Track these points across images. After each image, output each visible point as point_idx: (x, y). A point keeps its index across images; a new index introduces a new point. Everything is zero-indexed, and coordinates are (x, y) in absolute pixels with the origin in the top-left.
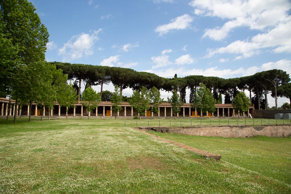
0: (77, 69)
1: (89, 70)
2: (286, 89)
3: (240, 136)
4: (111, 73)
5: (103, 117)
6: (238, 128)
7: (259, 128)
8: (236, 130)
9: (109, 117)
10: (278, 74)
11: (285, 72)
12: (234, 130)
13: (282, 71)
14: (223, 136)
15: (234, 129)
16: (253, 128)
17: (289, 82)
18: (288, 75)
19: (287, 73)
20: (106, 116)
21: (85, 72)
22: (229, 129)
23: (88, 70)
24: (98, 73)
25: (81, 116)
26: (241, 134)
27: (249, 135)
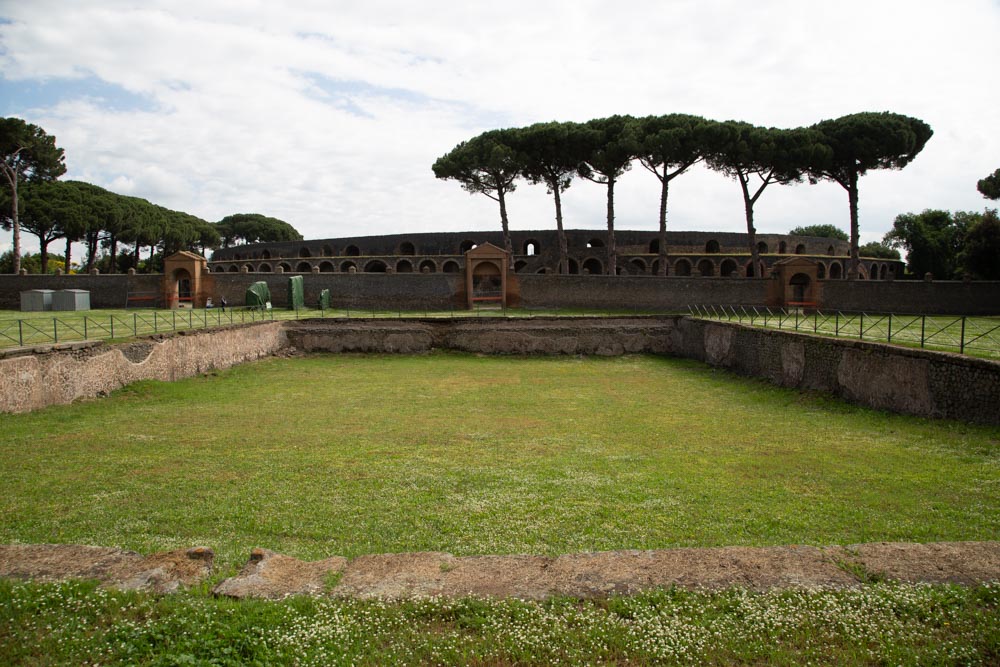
2: (32, 200)
3: (78, 394)
6: (70, 358)
7: (140, 350)
8: (65, 370)
10: (27, 139)
11: (53, 139)
12: (54, 369)
13: (42, 132)
14: (12, 408)
15: (56, 365)
16: (121, 353)
17: (59, 178)
18: (61, 151)
19: (58, 145)
22: (35, 368)
26: (83, 383)
27: (109, 383)
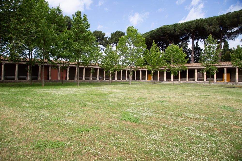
0: (183, 27)
1: (197, 26)
4: (227, 21)
5: (214, 82)
9: (222, 83)
20: (217, 82)
21: (192, 29)
23: (195, 26)
24: (208, 26)
25: (186, 81)
